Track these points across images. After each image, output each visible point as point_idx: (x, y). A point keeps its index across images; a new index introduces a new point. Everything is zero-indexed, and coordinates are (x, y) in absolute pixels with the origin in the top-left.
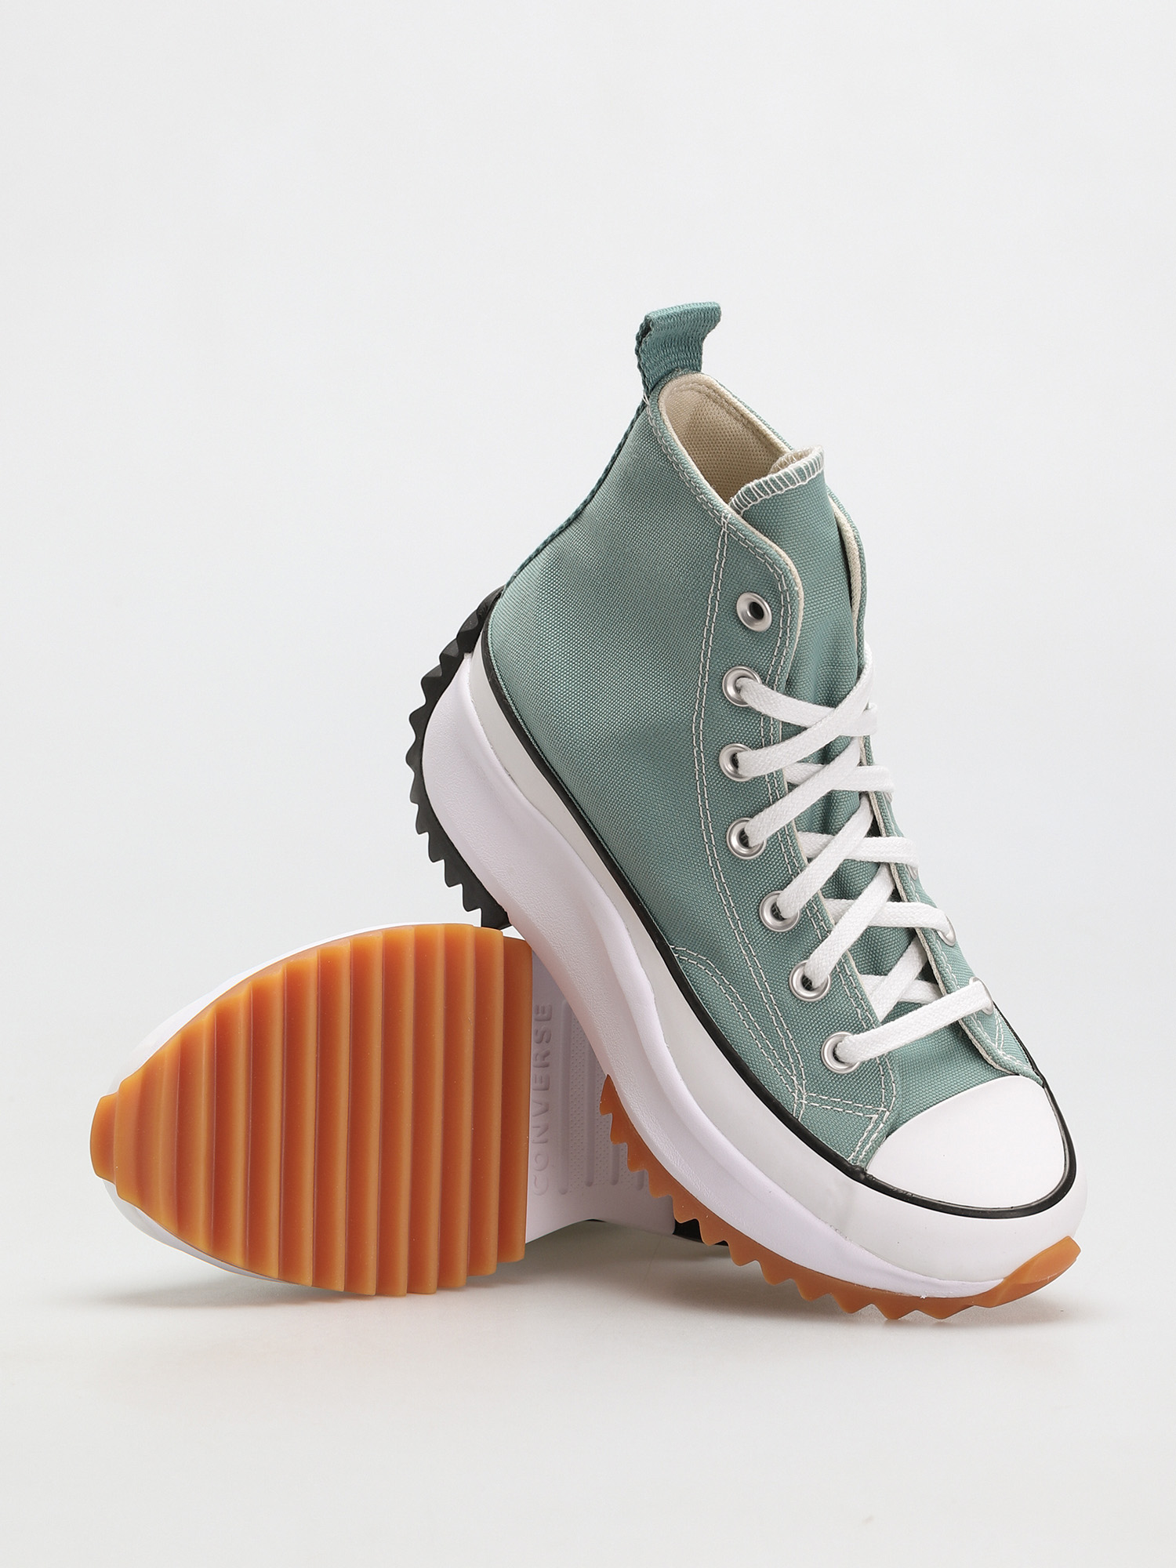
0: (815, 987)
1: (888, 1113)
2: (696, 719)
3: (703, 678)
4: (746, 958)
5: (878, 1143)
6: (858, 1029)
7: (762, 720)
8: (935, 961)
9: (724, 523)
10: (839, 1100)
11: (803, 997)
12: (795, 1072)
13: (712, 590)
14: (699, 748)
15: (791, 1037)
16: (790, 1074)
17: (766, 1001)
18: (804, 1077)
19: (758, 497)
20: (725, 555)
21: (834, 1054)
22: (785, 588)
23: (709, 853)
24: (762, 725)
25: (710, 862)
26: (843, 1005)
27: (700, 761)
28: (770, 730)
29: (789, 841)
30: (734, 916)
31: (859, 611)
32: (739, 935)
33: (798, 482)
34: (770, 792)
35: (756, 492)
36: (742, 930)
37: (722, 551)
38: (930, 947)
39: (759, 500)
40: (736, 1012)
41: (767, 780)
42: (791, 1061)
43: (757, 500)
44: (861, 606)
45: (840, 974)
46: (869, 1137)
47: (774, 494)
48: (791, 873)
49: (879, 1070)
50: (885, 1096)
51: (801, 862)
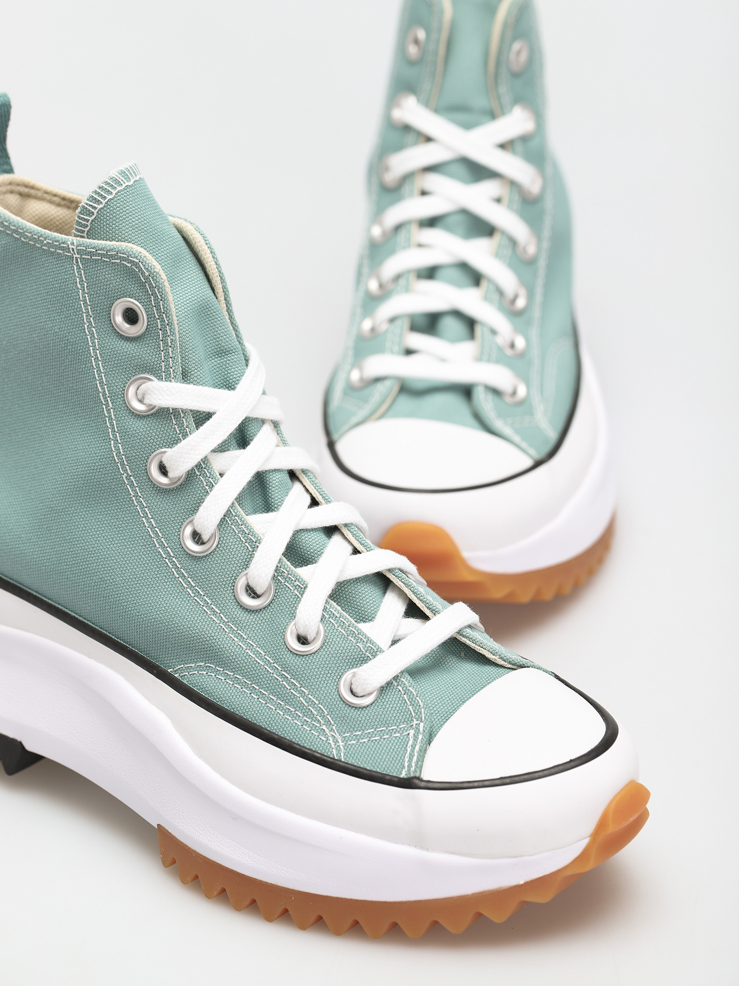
0: (311, 640)
1: (422, 725)
2: (115, 447)
3: (107, 405)
4: (240, 644)
5: (423, 752)
6: (364, 660)
7: (173, 418)
8: (414, 593)
9: (73, 250)
10: (372, 730)
11: (302, 652)
12: (322, 722)
13: (85, 321)
14: (128, 474)
15: (307, 693)
16: (318, 725)
17: (272, 672)
18: (332, 722)
19: (93, 210)
20: (84, 280)
21: (352, 691)
22: (147, 274)
23: (171, 566)
24: (174, 422)
25: (175, 573)
26: (343, 645)
27: (132, 485)
28: (183, 422)
29: (239, 521)
30: (214, 611)
31: (225, 299)
32: (225, 626)
33: (124, 183)
34: (205, 483)
35: (90, 205)
36: (226, 620)
37: (81, 278)
38: (404, 583)
39: (95, 212)
40: (249, 695)
41: (198, 474)
42: (315, 713)
43: (93, 213)
44: (225, 294)
45: (330, 620)
46: (413, 751)
47: (106, 200)
48: (251, 550)
49: (400, 691)
50: (414, 711)
51: (256, 535)
